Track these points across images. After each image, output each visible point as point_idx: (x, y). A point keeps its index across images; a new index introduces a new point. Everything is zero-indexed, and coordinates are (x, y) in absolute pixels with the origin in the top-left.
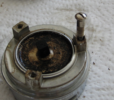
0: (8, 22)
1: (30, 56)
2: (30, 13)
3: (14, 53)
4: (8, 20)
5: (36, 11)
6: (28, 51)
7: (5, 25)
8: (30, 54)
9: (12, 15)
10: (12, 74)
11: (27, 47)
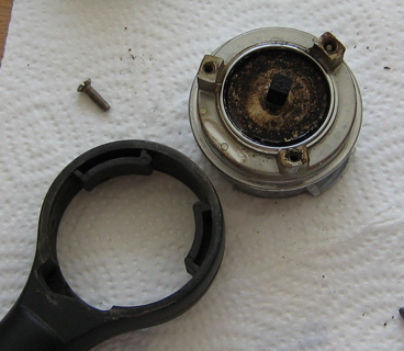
0: (176, 84)
1: (253, 114)
2: (197, 40)
3: (227, 130)
4: (173, 79)
5: (205, 28)
6: (243, 107)
7: (176, 93)
8: (250, 111)
9: (171, 64)
10: (245, 164)
11: (237, 97)
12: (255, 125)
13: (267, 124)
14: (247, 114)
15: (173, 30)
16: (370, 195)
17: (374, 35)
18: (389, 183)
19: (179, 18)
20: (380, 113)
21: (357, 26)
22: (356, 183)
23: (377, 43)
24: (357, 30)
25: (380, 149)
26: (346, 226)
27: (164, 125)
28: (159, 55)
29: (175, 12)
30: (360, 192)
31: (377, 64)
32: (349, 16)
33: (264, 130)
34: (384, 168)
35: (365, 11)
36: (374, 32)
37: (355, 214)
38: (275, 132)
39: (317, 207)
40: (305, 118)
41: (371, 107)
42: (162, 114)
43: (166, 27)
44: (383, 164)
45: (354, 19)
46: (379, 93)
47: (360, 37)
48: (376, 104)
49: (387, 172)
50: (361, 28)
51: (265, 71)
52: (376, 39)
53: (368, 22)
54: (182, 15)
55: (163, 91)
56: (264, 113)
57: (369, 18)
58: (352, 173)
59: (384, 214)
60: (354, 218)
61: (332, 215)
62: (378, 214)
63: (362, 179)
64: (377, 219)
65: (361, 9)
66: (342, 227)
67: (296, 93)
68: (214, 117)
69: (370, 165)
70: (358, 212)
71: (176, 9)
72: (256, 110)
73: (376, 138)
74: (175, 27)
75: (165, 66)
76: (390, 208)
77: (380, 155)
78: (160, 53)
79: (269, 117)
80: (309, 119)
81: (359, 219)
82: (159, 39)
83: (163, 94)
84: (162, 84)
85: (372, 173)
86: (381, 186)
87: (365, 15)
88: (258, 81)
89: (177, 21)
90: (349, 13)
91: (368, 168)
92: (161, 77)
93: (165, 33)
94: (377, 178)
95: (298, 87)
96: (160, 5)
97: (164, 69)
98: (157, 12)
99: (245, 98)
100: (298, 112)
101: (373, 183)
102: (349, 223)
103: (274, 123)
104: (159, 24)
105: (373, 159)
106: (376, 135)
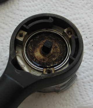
11: (31, 48)
12: (36, 59)
13: (41, 60)
14: (34, 55)
15: (9, 26)
16: (82, 94)
17: (90, 33)
18: (91, 90)
19: (12, 21)
20: (90, 63)
21: (83, 29)
22: (77, 89)
23: (90, 36)
24: (83, 30)
25: (88, 77)
26: (71, 105)
27: (2, 62)
28: (2, 35)
29: (10, 19)
30: (78, 92)
31: (90, 44)
32: (80, 25)
33: (40, 62)
34: (89, 84)
35: (87, 23)
36: (90, 31)
37: (76, 101)
38: (44, 63)
39: (61, 97)
40: (56, 59)
41: (86, 60)
42: (2, 57)
43: (6, 24)
44: (89, 83)
45: (82, 26)
46: (90, 55)
47: (84, 33)
48: (88, 59)
49: (90, 85)
50: (85, 30)
51: (44, 40)
52: (90, 34)
53: (88, 27)
54: (13, 20)
55: (3, 49)
56: (41, 55)
57: (88, 26)
58: (76, 85)
59: (88, 101)
60: (75, 102)
61: (66, 100)
62: (85, 101)
63: (80, 88)
64: (84, 103)
65: (85, 22)
66: (70, 105)
67: (55, 49)
68: (21, 55)
69: (83, 82)
70: (77, 100)
71: (11, 18)
72: (38, 54)
73: (87, 72)
74: (10, 25)
75: (5, 39)
76: (90, 99)
77: (88, 79)
78: (3, 34)
79: (42, 57)
80: (58, 60)
81: (77, 103)
82: (3, 29)
83: (3, 50)
84: (2, 46)
85: (84, 86)
86: (87, 91)
87: (87, 25)
88: (40, 43)
89: (11, 22)
90: (80, 24)
91: (82, 84)
92: (2, 43)
93: (6, 27)
94: (86, 88)
95: (56, 47)
96: (5, 16)
97: (4, 40)
98: (3, 18)
99: (34, 49)
100: (54, 57)
101: (84, 89)
102: (73, 104)
103: (44, 60)
104: (4, 23)
105: (85, 80)
106: (87, 71)
